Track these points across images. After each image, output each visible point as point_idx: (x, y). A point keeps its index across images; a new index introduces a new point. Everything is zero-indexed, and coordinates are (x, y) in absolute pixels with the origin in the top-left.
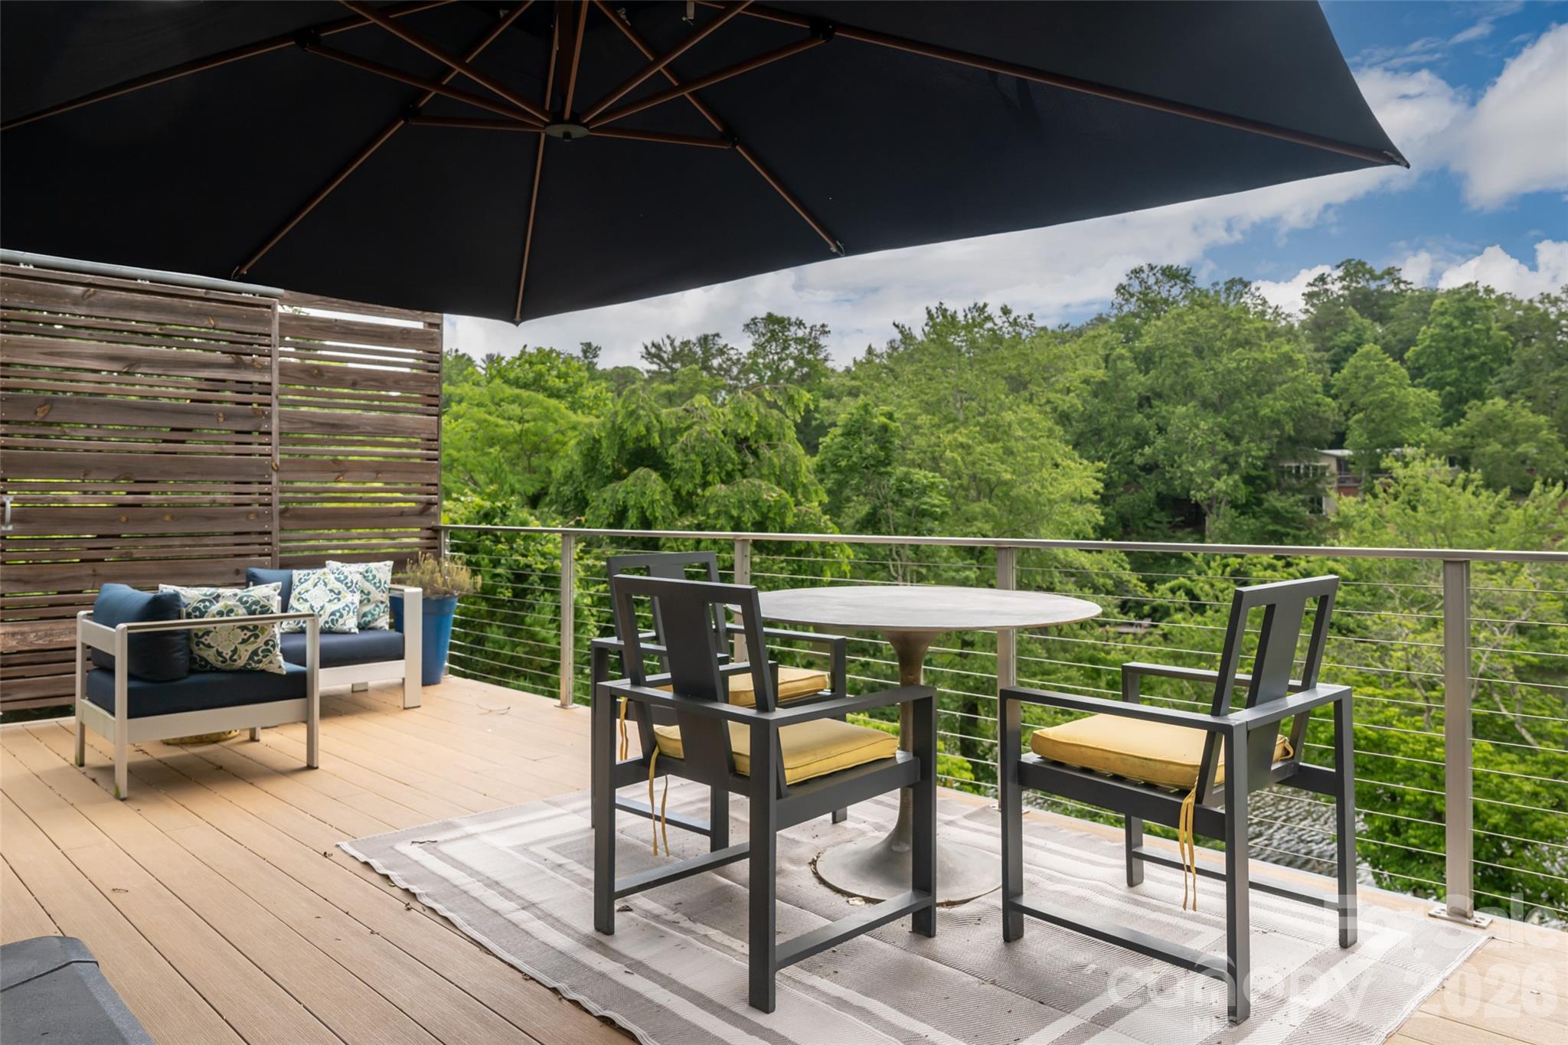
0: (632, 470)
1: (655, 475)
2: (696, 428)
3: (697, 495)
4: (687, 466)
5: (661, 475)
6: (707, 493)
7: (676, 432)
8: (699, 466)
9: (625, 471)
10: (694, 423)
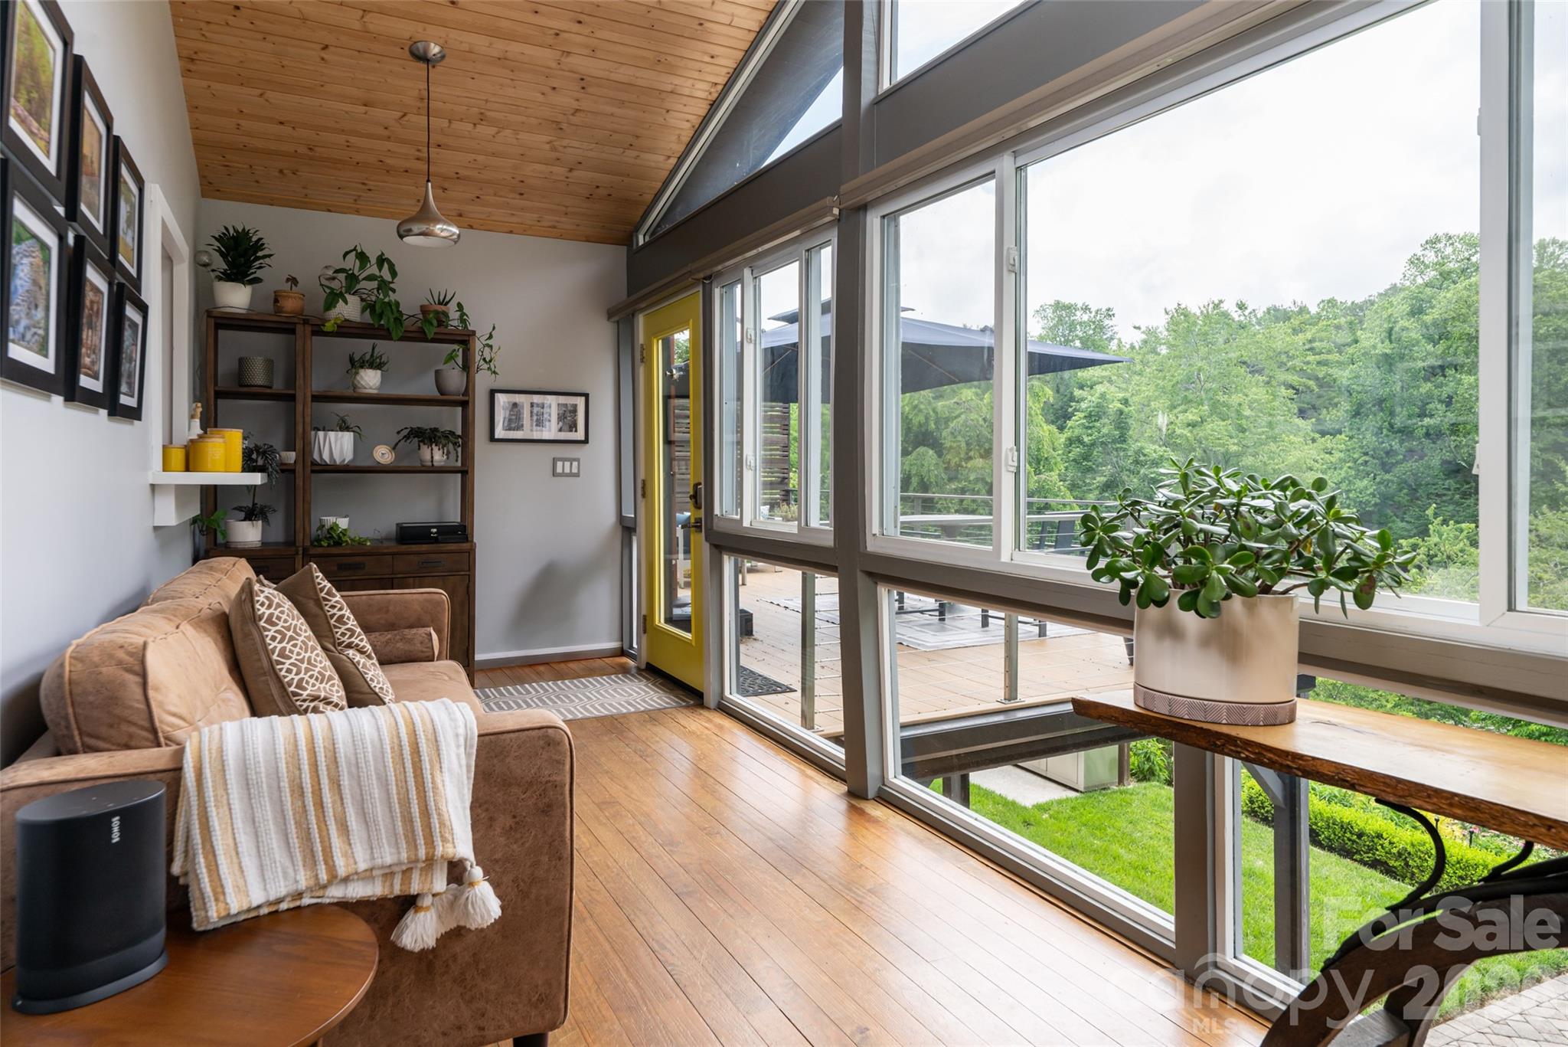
0: (915, 448)
1: (931, 452)
2: (963, 416)
3: (962, 467)
4: (955, 445)
5: (936, 452)
6: (969, 465)
7: (947, 420)
8: (963, 445)
9: (910, 449)
10: (962, 414)
